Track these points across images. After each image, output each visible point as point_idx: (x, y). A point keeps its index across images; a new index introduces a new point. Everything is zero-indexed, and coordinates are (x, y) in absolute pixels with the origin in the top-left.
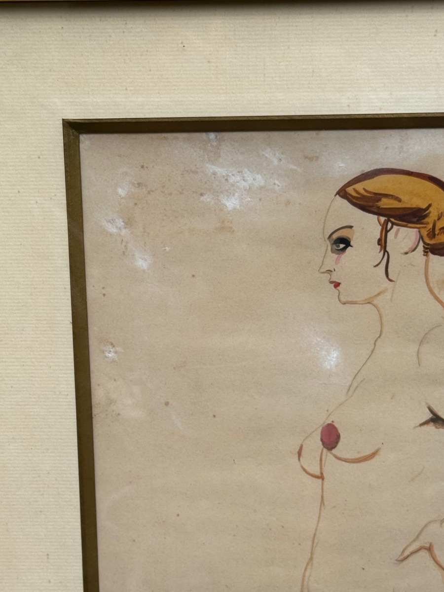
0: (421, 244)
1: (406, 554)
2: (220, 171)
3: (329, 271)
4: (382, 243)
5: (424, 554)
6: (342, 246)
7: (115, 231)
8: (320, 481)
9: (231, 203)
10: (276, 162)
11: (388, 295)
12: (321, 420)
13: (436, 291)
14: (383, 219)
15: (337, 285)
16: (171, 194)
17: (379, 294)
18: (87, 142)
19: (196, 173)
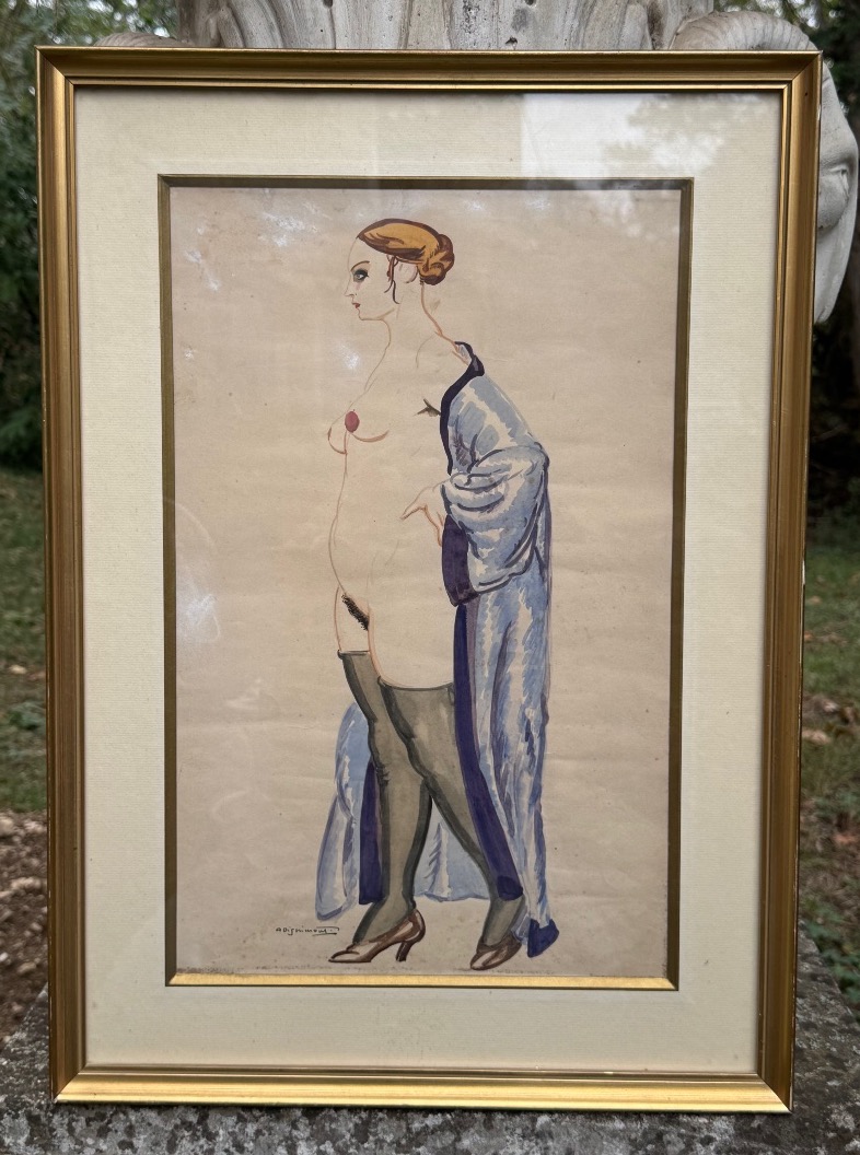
0: (418, 275)
1: (408, 512)
2: (273, 218)
3: (352, 295)
4: (390, 274)
5: (420, 513)
6: (361, 276)
7: (194, 260)
8: (344, 456)
9: (281, 242)
10: (313, 211)
11: (394, 314)
12: (345, 410)
14: (391, 257)
15: (358, 305)
16: (236, 234)
17: (388, 313)
18: (175, 193)
19: (254, 218)
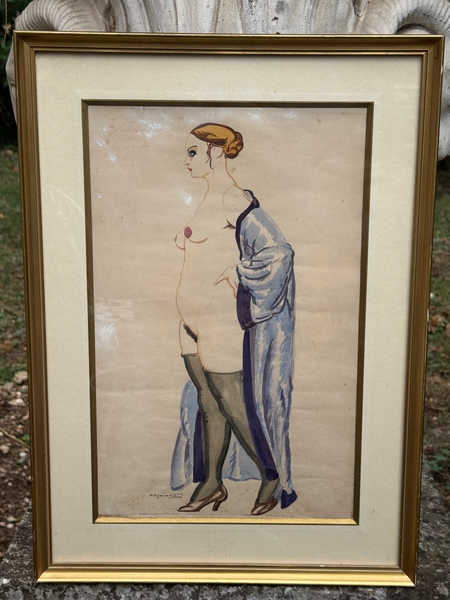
0: (224, 154)
1: (218, 281)
2: (144, 122)
3: (188, 164)
4: (209, 153)
5: (225, 281)
6: (193, 154)
7: (102, 145)
8: (184, 251)
9: (149, 135)
10: (166, 119)
11: (211, 175)
12: (184, 226)
13: (230, 173)
14: (209, 143)
15: (191, 170)
16: (124, 131)
17: (207, 174)
18: (91, 109)
19: (135, 123)
